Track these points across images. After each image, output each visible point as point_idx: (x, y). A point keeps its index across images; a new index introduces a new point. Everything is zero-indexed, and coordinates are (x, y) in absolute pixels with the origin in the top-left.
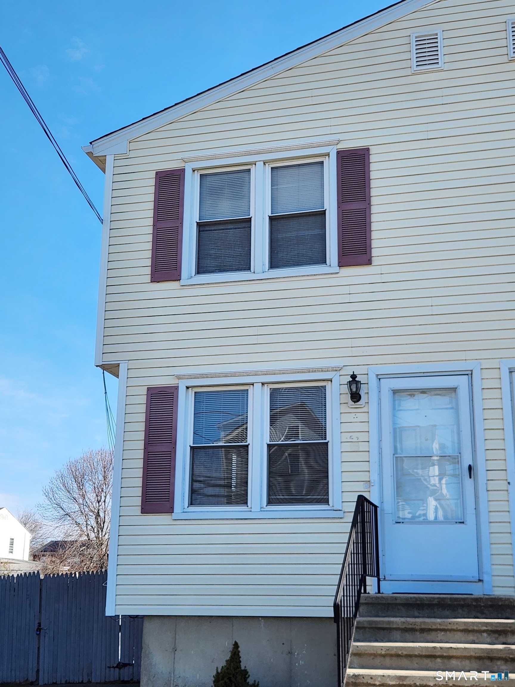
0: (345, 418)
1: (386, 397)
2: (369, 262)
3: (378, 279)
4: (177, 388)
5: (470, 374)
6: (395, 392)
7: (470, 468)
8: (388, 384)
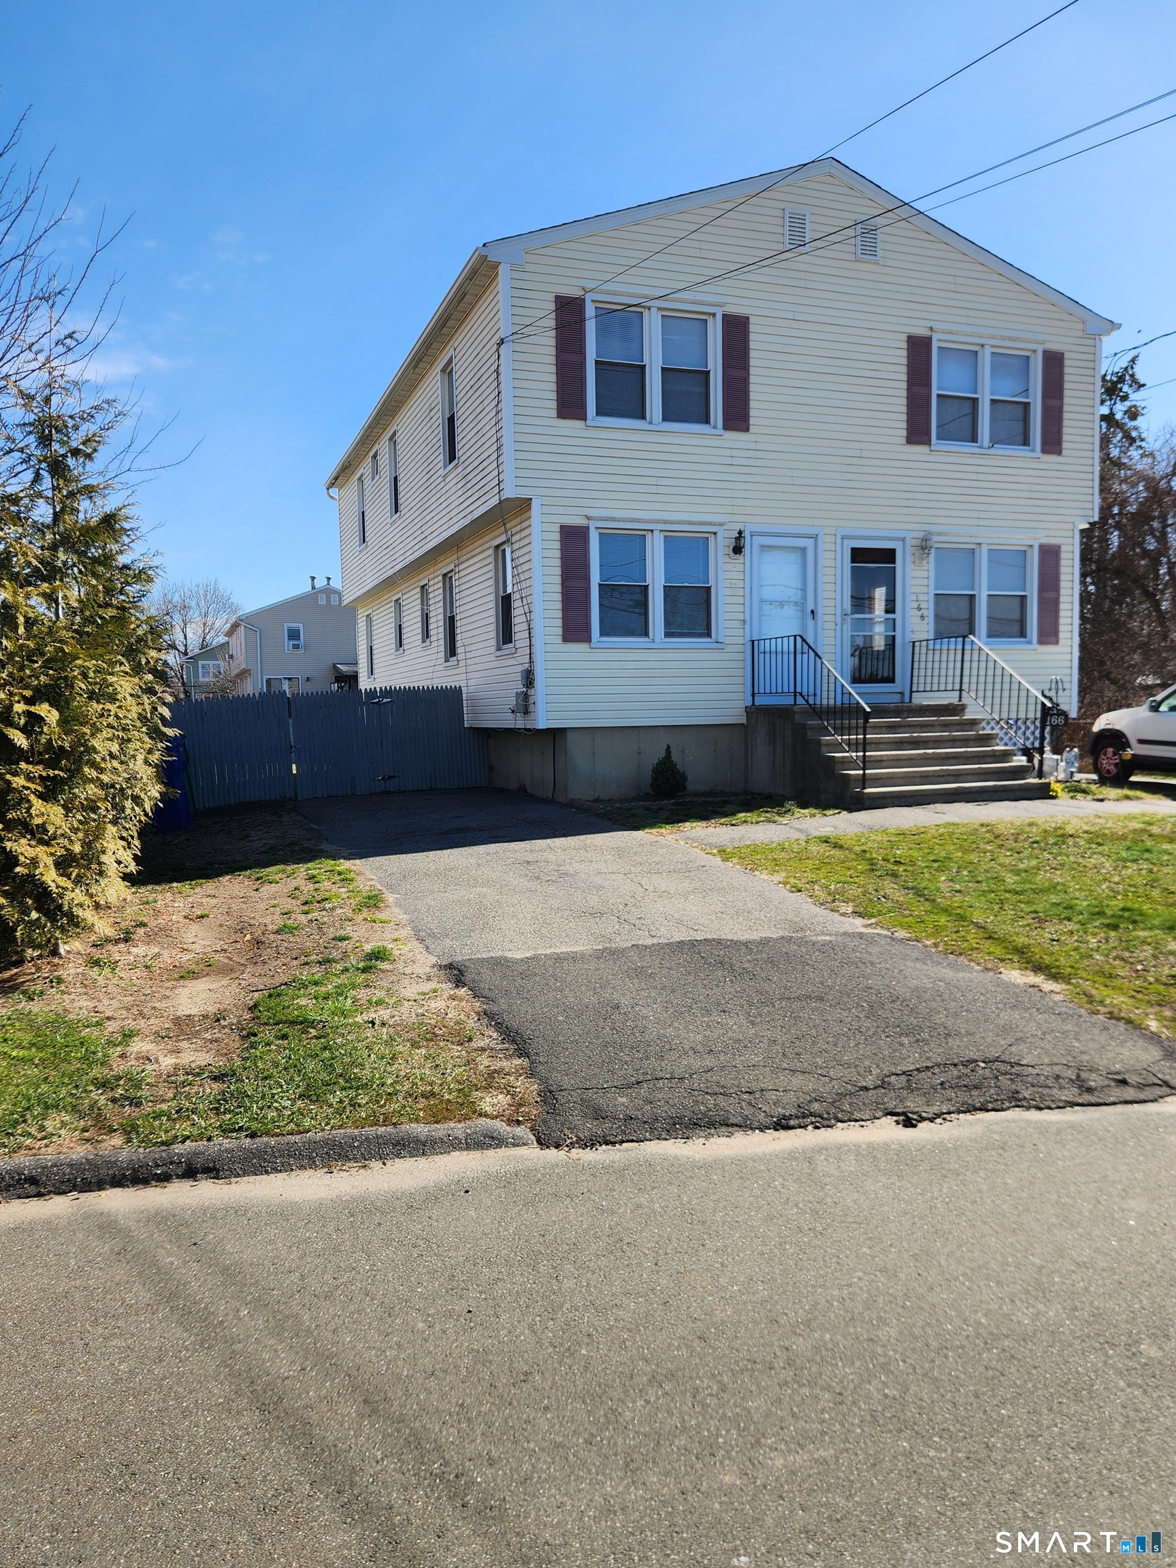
0: (728, 567)
1: (756, 549)
2: (747, 430)
3: (753, 446)
4: (588, 528)
5: (815, 537)
6: (762, 546)
7: (812, 612)
8: (758, 540)
